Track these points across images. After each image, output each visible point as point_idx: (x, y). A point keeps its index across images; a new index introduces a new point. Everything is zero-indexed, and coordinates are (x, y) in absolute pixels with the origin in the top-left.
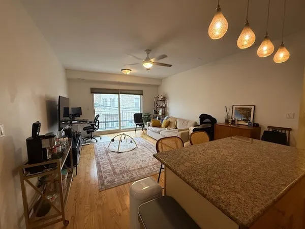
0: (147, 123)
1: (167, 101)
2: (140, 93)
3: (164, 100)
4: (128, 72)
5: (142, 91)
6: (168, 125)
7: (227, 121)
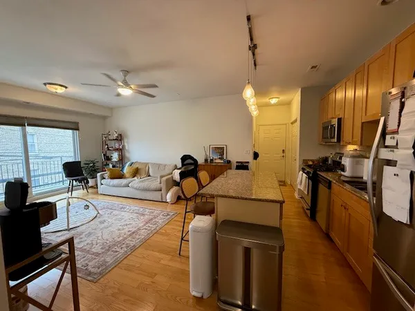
0: (99, 175)
1: (126, 140)
2: (74, 127)
3: (120, 138)
4: (60, 90)
5: (77, 124)
6: (136, 173)
7: (206, 160)
